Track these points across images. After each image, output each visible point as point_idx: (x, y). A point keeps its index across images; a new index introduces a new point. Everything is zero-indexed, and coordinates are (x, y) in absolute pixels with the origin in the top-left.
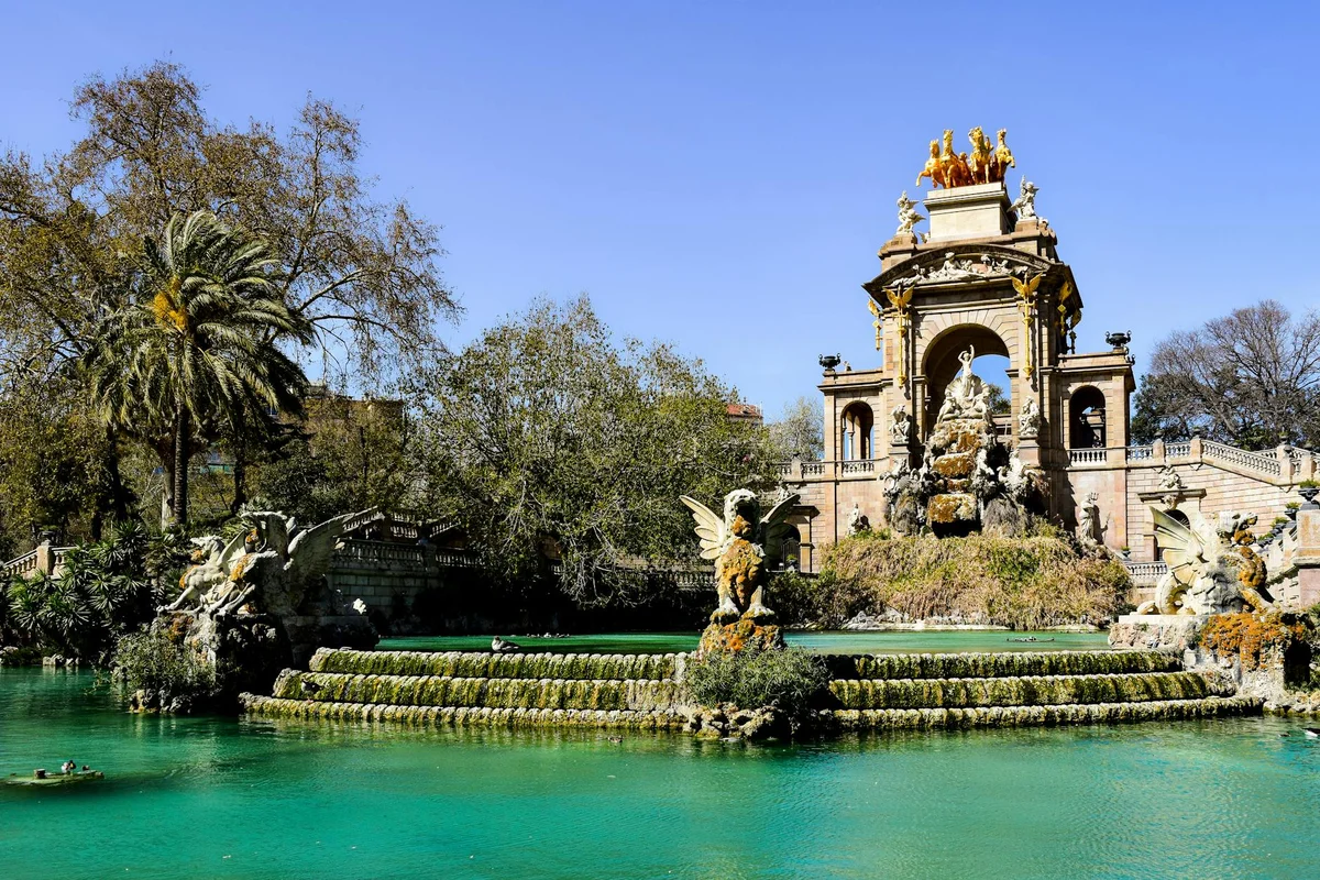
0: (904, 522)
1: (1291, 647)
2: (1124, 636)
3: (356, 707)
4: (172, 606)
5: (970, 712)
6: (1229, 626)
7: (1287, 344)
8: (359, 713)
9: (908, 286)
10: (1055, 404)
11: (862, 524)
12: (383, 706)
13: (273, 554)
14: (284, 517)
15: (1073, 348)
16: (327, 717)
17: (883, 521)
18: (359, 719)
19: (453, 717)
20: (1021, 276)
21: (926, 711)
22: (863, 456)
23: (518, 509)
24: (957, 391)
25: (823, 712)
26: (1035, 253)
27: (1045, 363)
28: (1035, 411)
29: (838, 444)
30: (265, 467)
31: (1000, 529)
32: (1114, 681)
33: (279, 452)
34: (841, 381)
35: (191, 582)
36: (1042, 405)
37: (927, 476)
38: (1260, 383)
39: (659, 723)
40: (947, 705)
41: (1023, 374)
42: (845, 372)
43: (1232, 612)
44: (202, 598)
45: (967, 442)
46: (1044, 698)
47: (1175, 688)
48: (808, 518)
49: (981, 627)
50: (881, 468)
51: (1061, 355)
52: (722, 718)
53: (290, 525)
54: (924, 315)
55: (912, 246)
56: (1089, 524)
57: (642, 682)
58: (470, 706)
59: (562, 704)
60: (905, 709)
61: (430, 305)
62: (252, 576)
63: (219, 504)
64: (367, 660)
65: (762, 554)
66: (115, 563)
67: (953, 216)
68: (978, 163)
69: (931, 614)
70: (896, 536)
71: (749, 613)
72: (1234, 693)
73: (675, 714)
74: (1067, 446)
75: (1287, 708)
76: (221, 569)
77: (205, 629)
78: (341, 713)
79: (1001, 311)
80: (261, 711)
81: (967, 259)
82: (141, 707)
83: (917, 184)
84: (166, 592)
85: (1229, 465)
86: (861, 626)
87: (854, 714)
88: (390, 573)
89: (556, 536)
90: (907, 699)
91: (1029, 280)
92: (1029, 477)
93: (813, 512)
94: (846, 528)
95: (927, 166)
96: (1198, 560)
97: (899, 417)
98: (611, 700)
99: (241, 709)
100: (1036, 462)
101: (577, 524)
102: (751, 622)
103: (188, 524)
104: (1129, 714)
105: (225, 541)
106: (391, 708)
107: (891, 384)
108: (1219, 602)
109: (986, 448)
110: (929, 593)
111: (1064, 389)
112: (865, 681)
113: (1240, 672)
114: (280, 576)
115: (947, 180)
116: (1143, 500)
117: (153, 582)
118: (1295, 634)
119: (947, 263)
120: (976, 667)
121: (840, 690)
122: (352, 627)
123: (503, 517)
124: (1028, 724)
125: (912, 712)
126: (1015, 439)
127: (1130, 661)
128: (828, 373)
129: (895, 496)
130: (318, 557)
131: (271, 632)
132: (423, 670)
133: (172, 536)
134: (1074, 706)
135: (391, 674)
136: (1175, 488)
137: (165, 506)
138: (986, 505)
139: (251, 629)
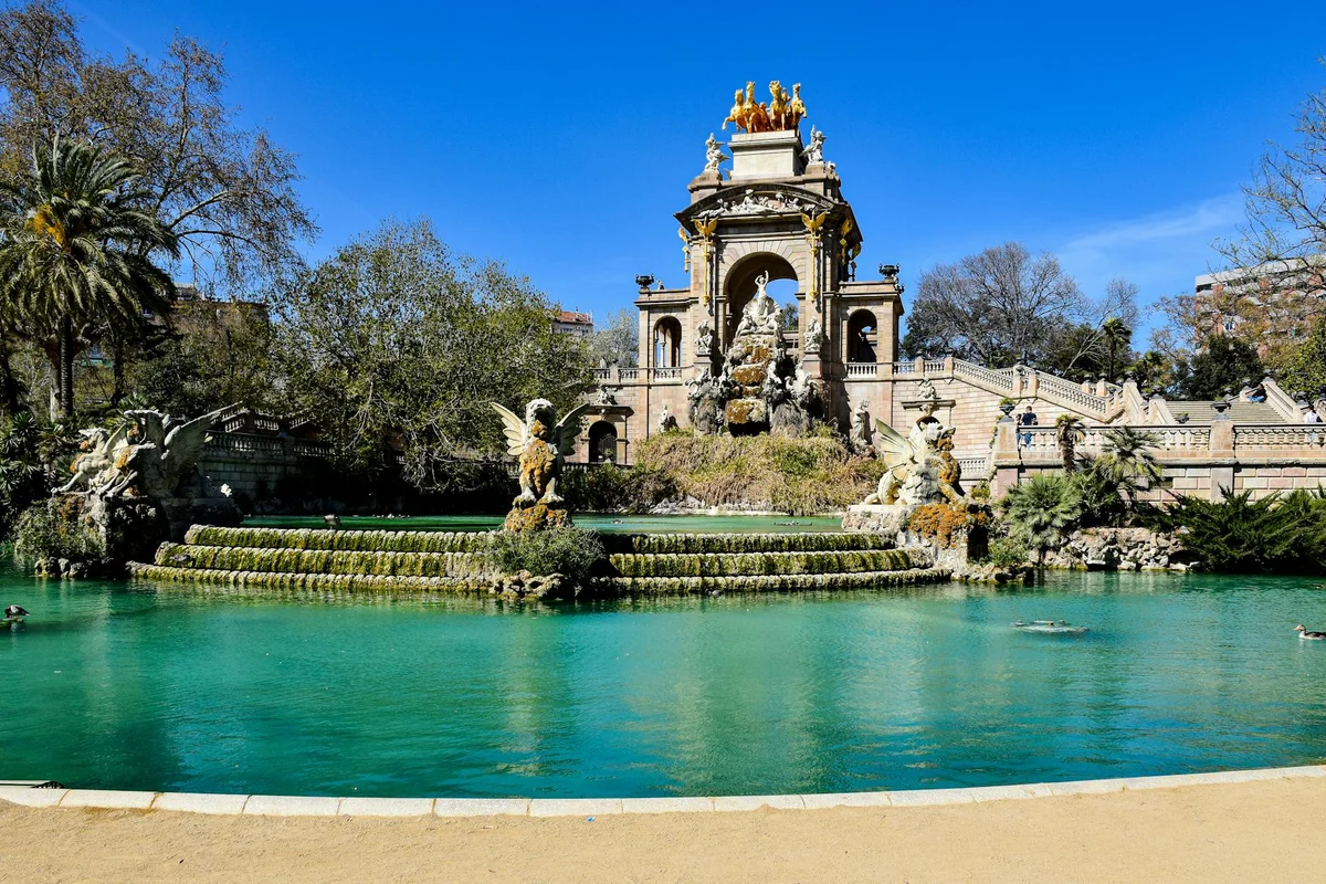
0: (706, 422)
1: (973, 530)
2: (854, 521)
3: (224, 573)
4: (64, 488)
5: (720, 580)
6: (930, 514)
7: (1026, 280)
8: (226, 578)
9: (713, 217)
10: (835, 324)
11: (670, 423)
12: (246, 573)
13: (152, 446)
14: (160, 415)
15: (853, 276)
16: (201, 581)
17: (688, 421)
18: (227, 583)
19: (304, 581)
20: (809, 213)
21: (685, 579)
22: (674, 364)
23: (366, 407)
24: (753, 310)
25: (603, 579)
26: (822, 194)
27: (828, 288)
28: (818, 329)
29: (651, 353)
30: (141, 364)
31: (785, 430)
32: (837, 557)
33: (154, 351)
34: (654, 298)
35: (81, 467)
36: (824, 325)
37: (725, 383)
38: (1004, 311)
39: (471, 588)
40: (702, 575)
41: (809, 297)
42: (658, 290)
43: (934, 503)
44: (91, 481)
45: (760, 354)
46: (781, 569)
47: (886, 562)
48: (624, 417)
49: (765, 513)
50: (688, 375)
51: (841, 283)
52: (519, 583)
53: (165, 421)
54: (727, 243)
55: (717, 183)
56: (861, 426)
57: (458, 554)
58: (319, 573)
59: (393, 572)
60: (669, 577)
61: (289, 224)
62: (134, 465)
63: (101, 396)
64: (233, 535)
65: (556, 452)
66: (12, 449)
67: (754, 158)
68: (775, 113)
69: (725, 501)
70: (699, 434)
71: (543, 499)
72: (932, 566)
73: (484, 580)
74: (844, 360)
75: (967, 577)
76: (106, 457)
77: (97, 508)
78: (212, 579)
79: (792, 242)
80: (145, 577)
81: (764, 195)
82: (44, 572)
83: (724, 128)
84: (58, 475)
85: (974, 380)
86: (665, 511)
87: (628, 581)
88: (254, 461)
89: (399, 429)
90: (671, 569)
91: (815, 216)
92: (811, 386)
93: (628, 411)
94: (657, 426)
95: (732, 112)
96: (910, 462)
97: (703, 331)
98: (432, 569)
99: (127, 575)
100: (818, 374)
101: (417, 420)
102: (545, 507)
103: (76, 419)
104: (846, 582)
105: (109, 432)
106: (253, 574)
107: (697, 302)
108: (925, 495)
109: (776, 360)
110: (722, 484)
111: (843, 311)
112: (638, 555)
113: (936, 550)
114: (158, 465)
115: (749, 126)
116: (905, 408)
117: (46, 466)
118: (977, 521)
119: (747, 199)
120: (730, 545)
121: (618, 562)
122: (220, 508)
123: (354, 413)
124: (765, 589)
125: (675, 579)
126: (801, 353)
127: (853, 541)
128: (643, 291)
129: (698, 399)
130: (189, 449)
131: (152, 511)
132: (279, 544)
133: (62, 426)
134: (804, 576)
135: (253, 547)
136: (931, 398)
137: (53, 400)
138: (774, 410)
139: (134, 508)
